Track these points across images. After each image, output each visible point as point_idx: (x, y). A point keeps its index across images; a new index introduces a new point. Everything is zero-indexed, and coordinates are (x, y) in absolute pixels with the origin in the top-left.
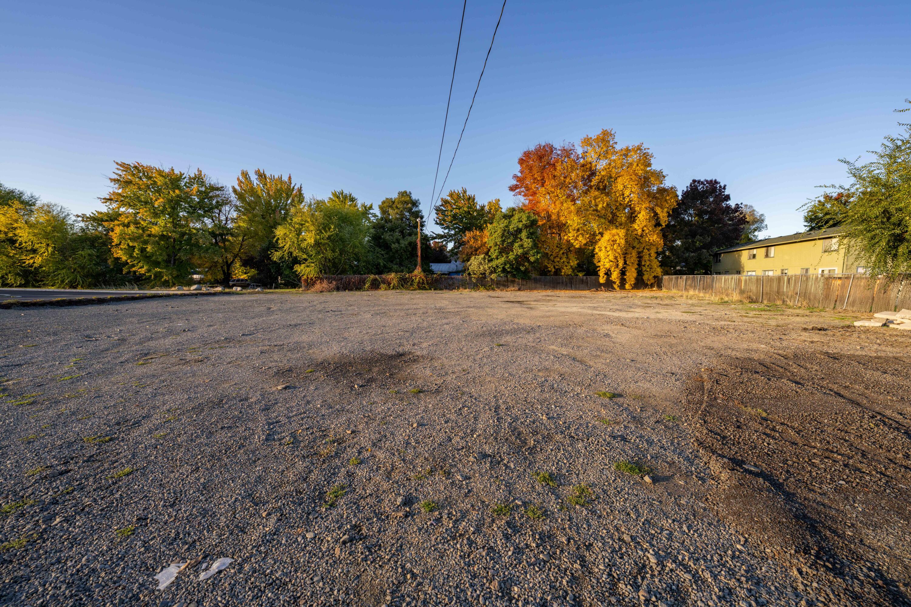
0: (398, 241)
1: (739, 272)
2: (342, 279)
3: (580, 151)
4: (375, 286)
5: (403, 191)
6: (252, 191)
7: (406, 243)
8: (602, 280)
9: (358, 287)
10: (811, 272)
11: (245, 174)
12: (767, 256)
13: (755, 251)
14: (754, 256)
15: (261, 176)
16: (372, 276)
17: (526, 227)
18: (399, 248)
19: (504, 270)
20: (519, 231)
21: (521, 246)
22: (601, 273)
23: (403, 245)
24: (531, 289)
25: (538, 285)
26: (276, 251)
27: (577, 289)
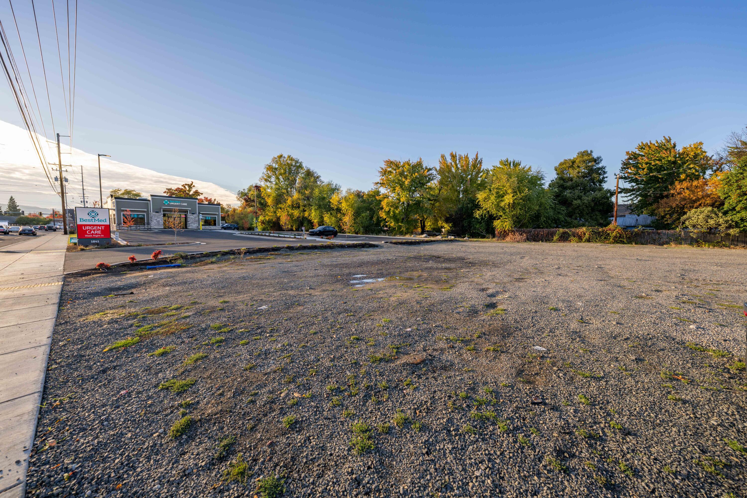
0: (580, 198)
2: (530, 232)
4: (564, 238)
5: (583, 151)
6: (449, 168)
7: (590, 198)
9: (548, 238)
11: (443, 156)
15: (453, 156)
16: (561, 230)
18: (581, 204)
23: (585, 201)
26: (478, 210)
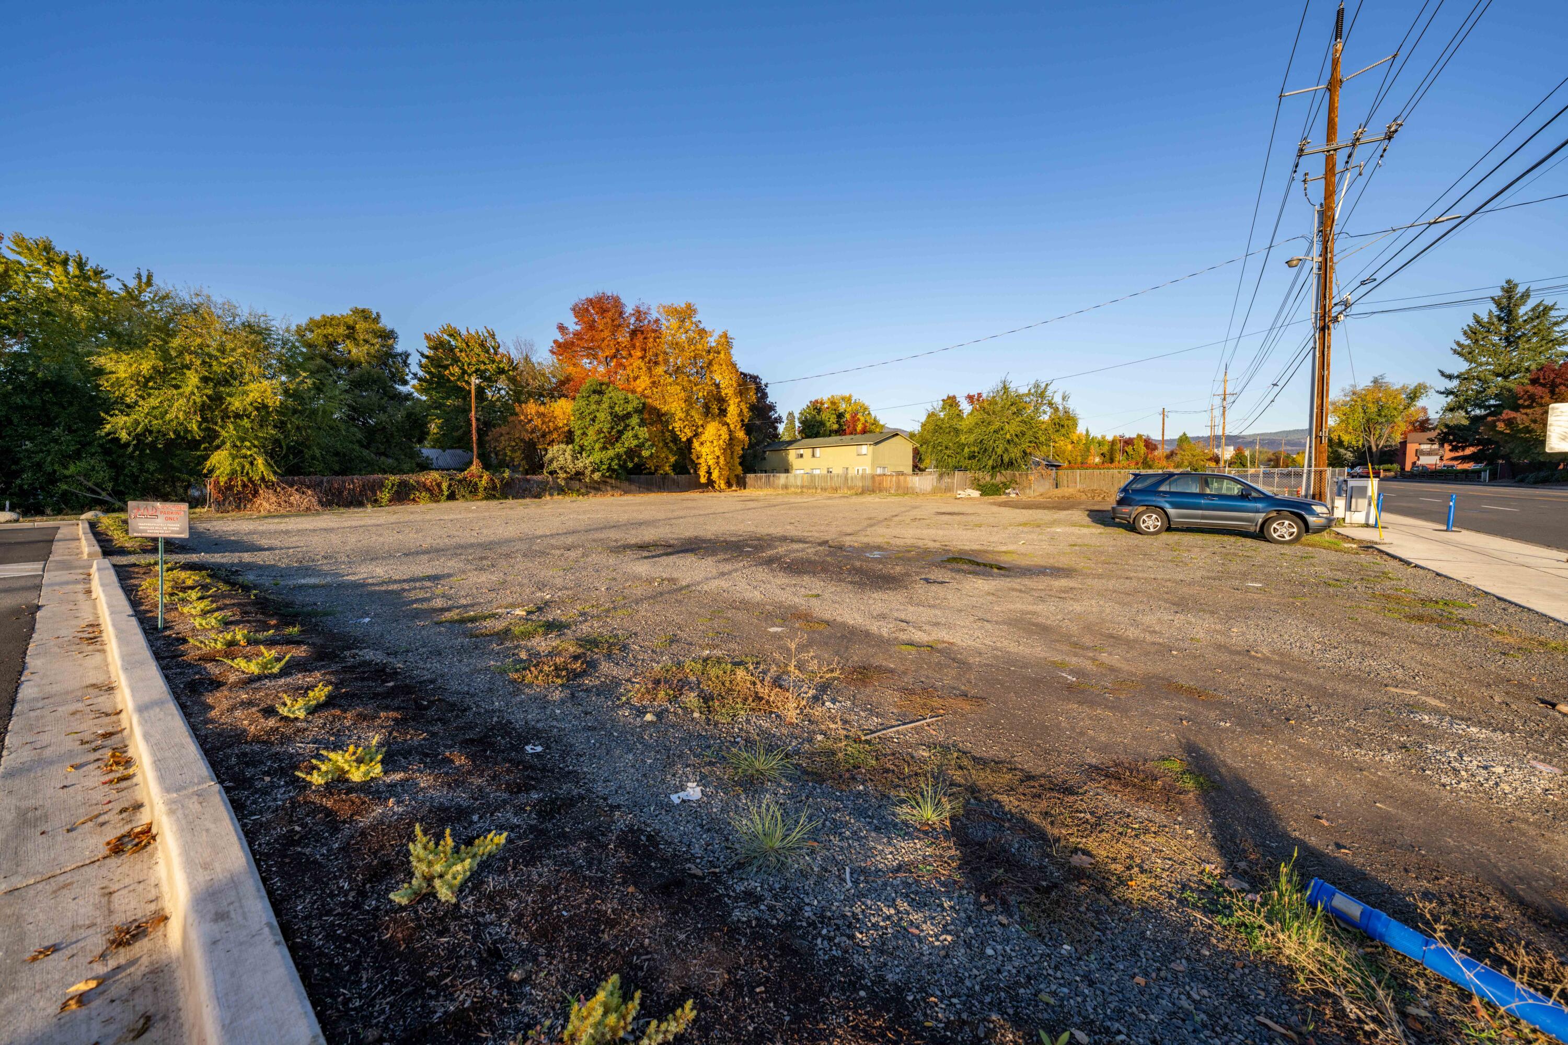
1: (787, 471)
3: (654, 315)
4: (402, 495)
8: (703, 480)
10: (850, 471)
12: (813, 456)
13: (802, 451)
14: (801, 456)
17: (637, 411)
19: (610, 469)
20: (628, 415)
21: (636, 436)
22: (702, 472)
24: (626, 492)
25: (633, 487)
27: (670, 490)
